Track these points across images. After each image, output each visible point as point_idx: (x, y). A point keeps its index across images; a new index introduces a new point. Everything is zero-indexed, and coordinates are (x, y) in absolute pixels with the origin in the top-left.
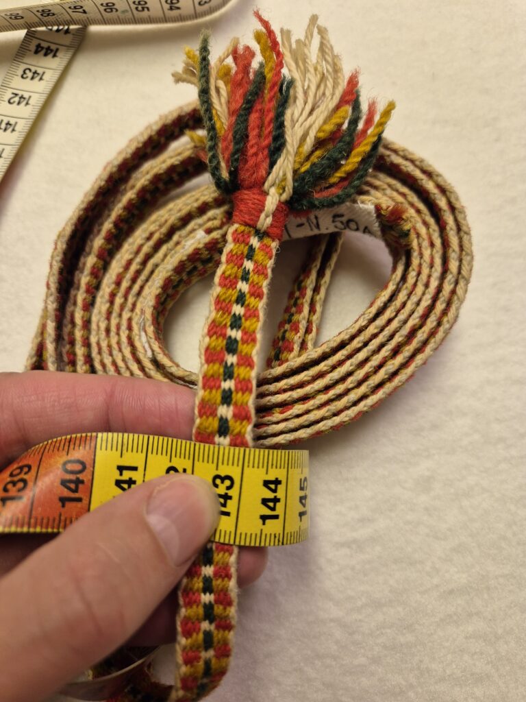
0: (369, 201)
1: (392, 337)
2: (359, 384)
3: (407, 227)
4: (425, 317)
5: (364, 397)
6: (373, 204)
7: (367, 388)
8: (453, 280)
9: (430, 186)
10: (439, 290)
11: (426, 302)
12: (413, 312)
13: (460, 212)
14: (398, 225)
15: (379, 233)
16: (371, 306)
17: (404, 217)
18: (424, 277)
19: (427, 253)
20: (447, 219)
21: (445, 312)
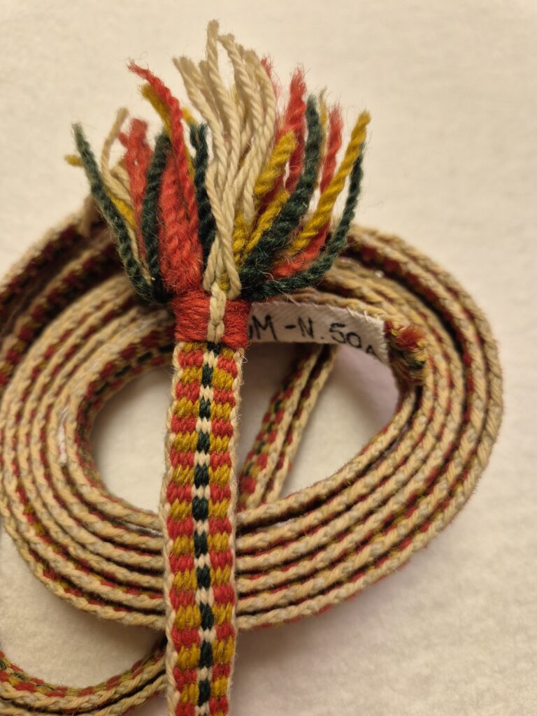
0: (379, 314)
1: (384, 502)
2: (333, 564)
3: (420, 357)
4: (432, 482)
5: (338, 584)
6: (382, 319)
7: (343, 572)
8: (474, 436)
9: (455, 308)
10: (455, 447)
11: (435, 461)
12: (416, 471)
13: (491, 348)
14: (410, 352)
15: (386, 357)
16: (362, 453)
17: (419, 344)
18: (436, 426)
19: (444, 394)
20: (474, 354)
21: (460, 479)
